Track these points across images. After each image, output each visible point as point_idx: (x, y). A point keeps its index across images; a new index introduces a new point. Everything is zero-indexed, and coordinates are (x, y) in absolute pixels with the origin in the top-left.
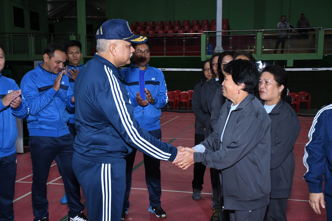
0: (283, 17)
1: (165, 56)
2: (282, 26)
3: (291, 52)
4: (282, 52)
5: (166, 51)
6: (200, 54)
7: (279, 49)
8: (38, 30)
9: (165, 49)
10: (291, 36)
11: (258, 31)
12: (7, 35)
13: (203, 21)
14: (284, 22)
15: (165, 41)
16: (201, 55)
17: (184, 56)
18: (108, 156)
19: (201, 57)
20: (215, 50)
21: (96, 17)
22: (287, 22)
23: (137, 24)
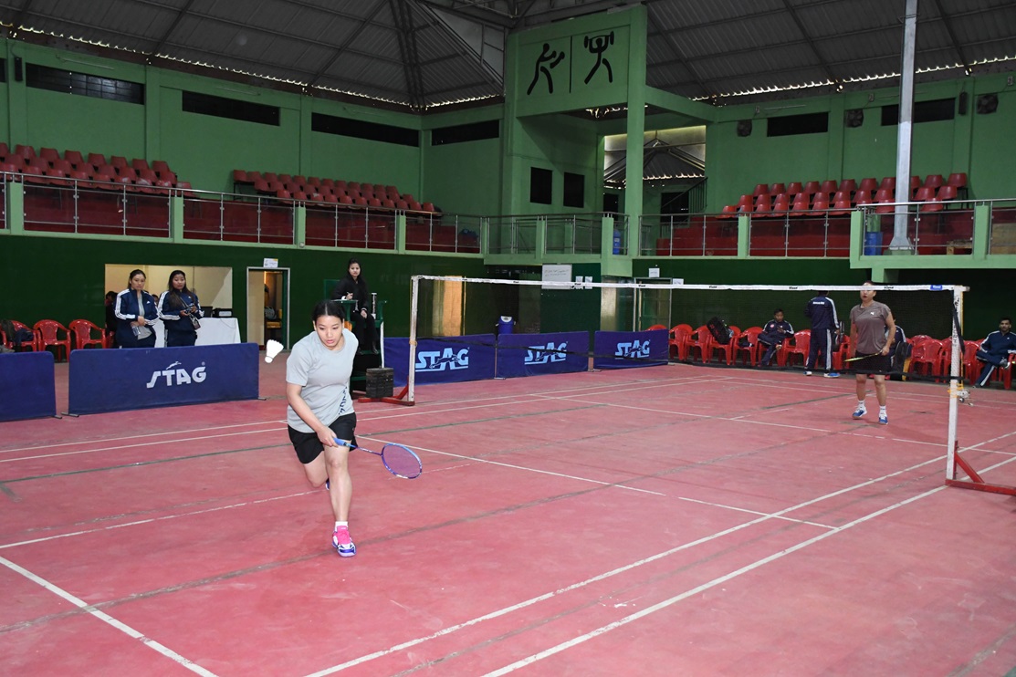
1: (786, 257)
5: (789, 246)
6: (847, 254)
8: (581, 205)
9: (787, 243)
11: (980, 203)
12: (513, 220)
13: (864, 180)
15: (787, 226)
16: (849, 256)
17: (825, 258)
19: (848, 260)
20: (892, 243)
21: (695, 175)
23: (765, 189)
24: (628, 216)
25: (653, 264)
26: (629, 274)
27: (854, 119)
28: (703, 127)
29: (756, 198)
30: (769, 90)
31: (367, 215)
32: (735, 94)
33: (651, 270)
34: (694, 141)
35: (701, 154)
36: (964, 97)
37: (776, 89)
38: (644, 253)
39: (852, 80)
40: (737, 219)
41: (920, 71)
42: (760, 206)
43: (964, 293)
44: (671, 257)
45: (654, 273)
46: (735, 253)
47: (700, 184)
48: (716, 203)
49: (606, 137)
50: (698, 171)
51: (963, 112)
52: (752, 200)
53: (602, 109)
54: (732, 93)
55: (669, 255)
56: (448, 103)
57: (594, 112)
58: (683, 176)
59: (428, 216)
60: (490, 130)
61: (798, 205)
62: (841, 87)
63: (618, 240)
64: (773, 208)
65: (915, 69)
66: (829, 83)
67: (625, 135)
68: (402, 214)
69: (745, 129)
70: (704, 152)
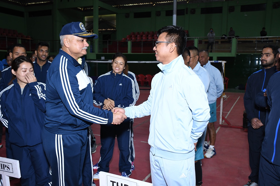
0: (211, 30)
1: (142, 53)
2: (211, 35)
3: (216, 51)
4: (211, 52)
7: (210, 50)
9: (142, 49)
10: (216, 41)
11: (195, 38)
14: (212, 32)
15: (142, 44)
18: (60, 129)
21: (112, 29)
22: (214, 32)
23: (134, 33)
24: (94, 41)
25: (103, 55)
26: (95, 59)
27: (158, 14)
28: (115, 15)
29: (131, 36)
30: (134, 4)
31: (7, 39)
32: (124, 5)
33: (102, 57)
34: (112, 18)
35: (115, 23)
36: (187, 9)
37: (136, 4)
38: (99, 52)
39: (158, 3)
40: (127, 42)
41: (178, 1)
42: (133, 38)
43: (225, 63)
44: (108, 53)
45: (103, 58)
46: (127, 52)
47: (114, 32)
48: (120, 37)
49: (86, 17)
50: (114, 28)
51: (187, 13)
52: (130, 37)
53: (84, 8)
54: (123, 5)
55: (107, 52)
56: (34, 3)
57: (82, 9)
58: (109, 29)
59: (29, 40)
60: (49, 13)
61: (144, 38)
62: (154, 5)
63: (91, 48)
64: (137, 39)
65: (177, 1)
66: (151, 3)
67: (93, 16)
68: (20, 39)
69: (127, 16)
70: (115, 22)
